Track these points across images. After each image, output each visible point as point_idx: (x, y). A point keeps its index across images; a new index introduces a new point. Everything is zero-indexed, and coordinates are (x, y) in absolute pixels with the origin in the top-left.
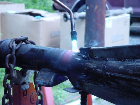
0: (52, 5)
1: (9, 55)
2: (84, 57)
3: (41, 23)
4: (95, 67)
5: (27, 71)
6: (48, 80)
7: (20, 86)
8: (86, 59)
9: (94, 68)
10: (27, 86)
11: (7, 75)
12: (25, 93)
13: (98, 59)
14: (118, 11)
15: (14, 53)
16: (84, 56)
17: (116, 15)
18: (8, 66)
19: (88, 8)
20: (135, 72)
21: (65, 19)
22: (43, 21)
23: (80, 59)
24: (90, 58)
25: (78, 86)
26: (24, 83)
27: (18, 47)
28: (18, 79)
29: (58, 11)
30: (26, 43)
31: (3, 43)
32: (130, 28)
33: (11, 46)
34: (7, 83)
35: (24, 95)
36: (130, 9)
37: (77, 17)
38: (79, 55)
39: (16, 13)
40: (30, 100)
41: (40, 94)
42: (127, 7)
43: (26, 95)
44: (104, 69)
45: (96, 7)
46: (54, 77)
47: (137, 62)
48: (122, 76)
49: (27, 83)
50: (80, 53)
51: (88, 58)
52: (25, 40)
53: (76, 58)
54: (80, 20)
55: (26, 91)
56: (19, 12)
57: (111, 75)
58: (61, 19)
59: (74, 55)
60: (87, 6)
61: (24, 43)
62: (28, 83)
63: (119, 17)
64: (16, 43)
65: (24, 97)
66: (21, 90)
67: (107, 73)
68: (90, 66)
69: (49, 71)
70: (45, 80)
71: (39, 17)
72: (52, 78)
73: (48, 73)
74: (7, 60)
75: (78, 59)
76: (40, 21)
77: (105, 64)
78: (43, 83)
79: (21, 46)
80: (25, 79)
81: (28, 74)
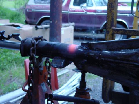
0: (25, 20)
1: (32, 48)
3: (21, 31)
4: (93, 55)
5: (42, 58)
6: (60, 64)
7: (38, 69)
8: (86, 50)
9: (92, 55)
10: (42, 69)
11: (31, 61)
12: (41, 73)
13: (95, 50)
14: (66, 24)
15: (35, 46)
17: (65, 27)
18: (32, 55)
19: (51, 22)
20: (122, 58)
21: (36, 29)
22: (22, 30)
23: (82, 50)
24: (89, 49)
25: (80, 68)
26: (41, 67)
27: (37, 42)
28: (37, 64)
29: (29, 24)
30: (42, 40)
31: (26, 41)
32: (74, 35)
33: (33, 42)
34: (31, 66)
35: (41, 74)
36: (73, 24)
37: (43, 28)
38: (81, 48)
39: (5, 25)
40: (44, 77)
41: (49, 73)
42: (72, 22)
43: (42, 74)
44: (100, 56)
45: (56, 22)
47: (122, 51)
48: (112, 60)
49: (42, 66)
50: (81, 46)
51: (88, 49)
52: (41, 38)
54: (45, 29)
55: (42, 71)
56: (6, 24)
57: (105, 60)
58: (33, 29)
59: (78, 47)
60: (50, 21)
61: (40, 40)
63: (68, 28)
64: (36, 40)
66: (39, 71)
67: (102, 59)
69: (60, 58)
70: (58, 64)
71: (18, 27)
72: (63, 63)
73: (59, 60)
74: (31, 51)
75: (81, 50)
76: (20, 30)
77: (101, 53)
78: (57, 66)
79: (39, 42)
80: (41, 64)
81: (43, 61)
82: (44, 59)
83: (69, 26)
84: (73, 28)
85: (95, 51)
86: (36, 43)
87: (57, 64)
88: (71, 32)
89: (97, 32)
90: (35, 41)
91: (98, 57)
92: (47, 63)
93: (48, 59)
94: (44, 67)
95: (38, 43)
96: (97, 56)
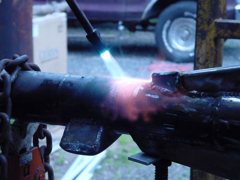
2: (167, 92)
4: (194, 110)
6: (90, 142)
7: (19, 157)
8: (170, 96)
9: (191, 112)
12: (27, 170)
13: (198, 96)
16: (167, 90)
23: (157, 97)
24: (179, 93)
26: (24, 151)
27: (14, 77)
28: (13, 143)
35: (25, 175)
38: (154, 89)
41: (47, 169)
43: (28, 173)
44: (213, 113)
46: (102, 134)
49: (28, 149)
50: (154, 85)
51: (175, 93)
53: (149, 95)
55: (28, 165)
59: (142, 88)
62: (30, 149)
65: (26, 177)
66: (21, 165)
67: (223, 121)
68: (182, 109)
75: (153, 96)
77: (216, 105)
78: (80, 147)
79: (18, 76)
80: (25, 141)
81: (29, 132)
82: (34, 127)
83: (51, 12)
84: (63, 17)
85: (199, 99)
86: (11, 78)
87: (80, 141)
88: (60, 31)
89: (131, 27)
90: (4, 72)
91: (208, 117)
92: (42, 138)
93: (45, 126)
94: (34, 152)
95: (16, 79)
96: (207, 115)
